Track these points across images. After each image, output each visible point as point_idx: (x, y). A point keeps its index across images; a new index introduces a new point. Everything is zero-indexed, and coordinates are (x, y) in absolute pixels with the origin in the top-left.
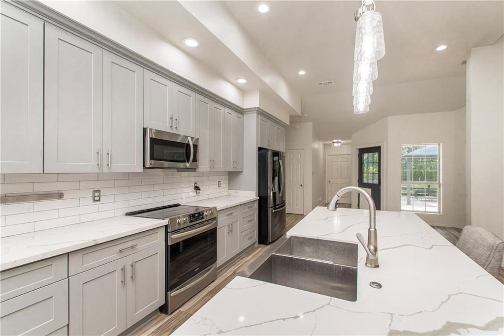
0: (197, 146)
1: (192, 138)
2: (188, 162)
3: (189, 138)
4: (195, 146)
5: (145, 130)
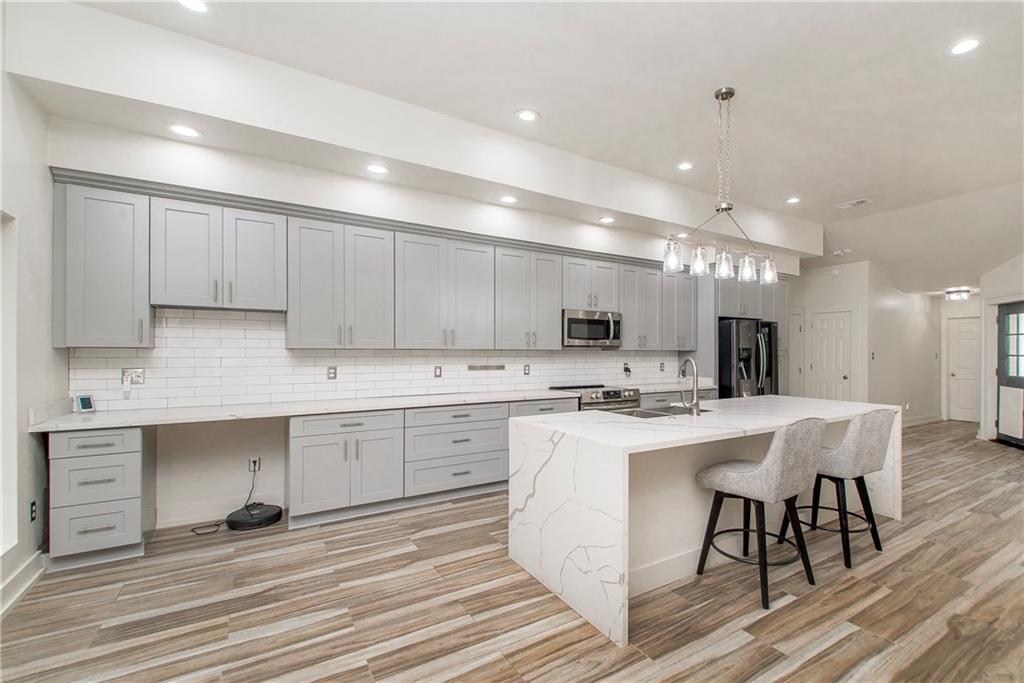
0: (619, 322)
1: (613, 314)
2: (608, 339)
3: (609, 314)
4: (617, 323)
5: (563, 311)
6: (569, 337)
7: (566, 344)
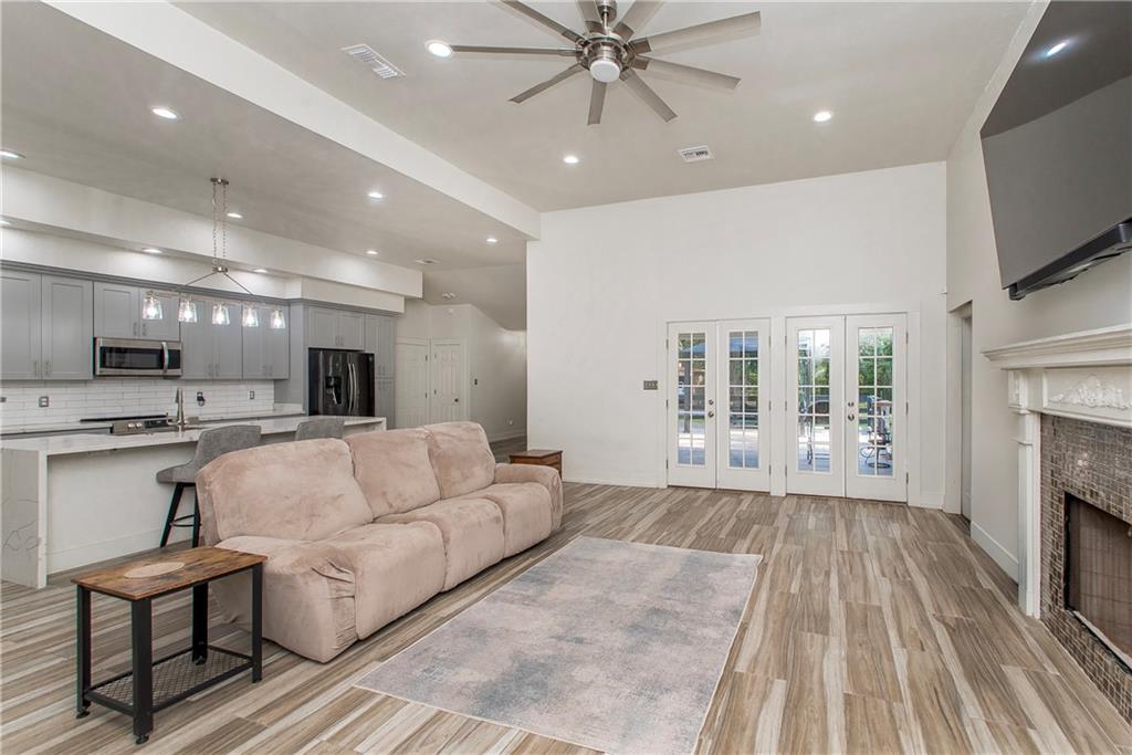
0: (179, 351)
2: (161, 368)
3: (163, 343)
4: (175, 352)
5: (95, 339)
6: (103, 365)
7: (98, 373)
